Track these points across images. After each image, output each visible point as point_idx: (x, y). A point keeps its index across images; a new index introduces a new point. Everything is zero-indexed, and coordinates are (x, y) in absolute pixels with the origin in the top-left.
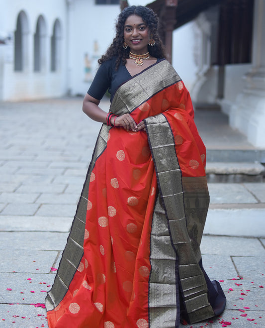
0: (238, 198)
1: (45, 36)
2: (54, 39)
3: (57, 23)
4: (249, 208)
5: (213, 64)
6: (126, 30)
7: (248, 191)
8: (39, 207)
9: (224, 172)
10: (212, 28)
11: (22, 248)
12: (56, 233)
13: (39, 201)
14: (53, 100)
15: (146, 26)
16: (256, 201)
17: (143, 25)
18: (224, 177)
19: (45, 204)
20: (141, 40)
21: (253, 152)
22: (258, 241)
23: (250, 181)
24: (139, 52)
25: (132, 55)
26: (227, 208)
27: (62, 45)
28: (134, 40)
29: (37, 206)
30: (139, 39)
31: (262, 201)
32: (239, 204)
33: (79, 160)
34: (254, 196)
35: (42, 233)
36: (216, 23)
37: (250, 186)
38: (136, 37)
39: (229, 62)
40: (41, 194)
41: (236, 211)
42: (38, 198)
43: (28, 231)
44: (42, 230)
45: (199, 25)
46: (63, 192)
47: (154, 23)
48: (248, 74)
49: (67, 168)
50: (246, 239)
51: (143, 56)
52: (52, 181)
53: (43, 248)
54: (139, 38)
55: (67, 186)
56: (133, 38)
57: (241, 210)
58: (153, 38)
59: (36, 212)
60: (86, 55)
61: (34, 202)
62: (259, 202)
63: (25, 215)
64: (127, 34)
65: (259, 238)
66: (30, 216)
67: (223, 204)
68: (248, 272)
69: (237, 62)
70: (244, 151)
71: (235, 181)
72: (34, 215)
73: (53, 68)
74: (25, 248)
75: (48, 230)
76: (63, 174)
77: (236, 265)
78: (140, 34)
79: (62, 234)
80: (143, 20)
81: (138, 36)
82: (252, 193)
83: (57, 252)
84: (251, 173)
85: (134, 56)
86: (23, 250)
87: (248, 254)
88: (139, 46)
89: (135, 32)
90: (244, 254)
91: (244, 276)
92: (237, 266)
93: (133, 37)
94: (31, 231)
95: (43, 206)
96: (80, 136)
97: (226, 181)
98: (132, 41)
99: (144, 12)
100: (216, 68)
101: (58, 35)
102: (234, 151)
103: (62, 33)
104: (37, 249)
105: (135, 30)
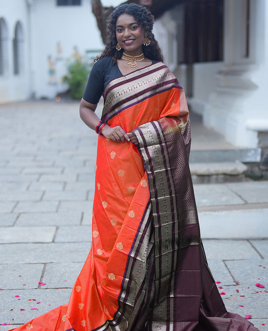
0: (224, 199)
1: (7, 39)
2: (16, 42)
3: (18, 26)
4: (238, 209)
5: (180, 63)
6: (118, 30)
7: (232, 191)
8: (18, 217)
9: (207, 173)
10: (178, 27)
11: (4, 262)
12: (40, 244)
13: (17, 211)
14: (17, 104)
15: (139, 26)
16: (242, 202)
17: (135, 25)
18: (206, 178)
19: (24, 213)
20: (134, 40)
21: (233, 151)
22: (248, 243)
23: (232, 181)
24: (132, 53)
25: (126, 56)
26: (215, 211)
27: (24, 48)
28: (127, 40)
29: (15, 216)
30: (131, 40)
31: (249, 201)
32: (226, 205)
33: (53, 165)
34: (240, 196)
35: (24, 245)
36: (181, 22)
37: (234, 186)
38: (128, 38)
39: (197, 60)
40: (18, 202)
41: (224, 213)
42: (15, 206)
43: (9, 244)
44: (24, 242)
45: (164, 25)
46: (41, 200)
47: (148, 21)
48: (220, 72)
49: (41, 174)
50: (235, 242)
51: (137, 58)
52: (28, 188)
53: (27, 261)
54: (131, 38)
55: (44, 193)
56: (125, 39)
57: (229, 212)
58: (148, 37)
59: (15, 223)
60: (49, 58)
61: (12, 212)
62: (246, 203)
63: (5, 226)
64: (119, 35)
65: (248, 240)
66: (9, 226)
67: (210, 206)
68: (243, 277)
69: (206, 60)
70: (225, 151)
71: (217, 182)
72: (13, 226)
73: (16, 71)
74: (8, 262)
75: (31, 241)
76: (38, 180)
77: (230, 270)
78: (132, 34)
79: (45, 245)
80: (135, 19)
81: (130, 36)
82: (236, 193)
83: (43, 265)
84: (234, 173)
85: (128, 57)
86: (7, 264)
87: (241, 257)
88: (132, 47)
89: (126, 33)
90: (236, 258)
91: (240, 282)
92: (232, 271)
93: (125, 37)
94: (12, 243)
95: (22, 215)
96: (50, 140)
97: (209, 182)
98: (124, 41)
99: (136, 10)
100: (184, 67)
101: (20, 37)
102: (215, 151)
103: (24, 36)
104: (21, 262)
105: (126, 30)
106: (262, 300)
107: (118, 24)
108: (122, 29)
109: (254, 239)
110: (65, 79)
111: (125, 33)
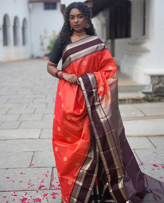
0: (133, 113)
1: (19, 27)
2: (24, 29)
3: (25, 21)
4: (141, 119)
5: (107, 39)
7: (137, 109)
8: (21, 124)
9: (123, 99)
10: (106, 20)
11: (12, 151)
12: (31, 140)
13: (21, 119)
14: (25, 60)
16: (143, 115)
17: (81, 15)
18: (123, 101)
19: (24, 121)
21: (137, 86)
22: (146, 139)
23: (137, 103)
26: (128, 120)
27: (28, 32)
29: (19, 123)
31: (147, 115)
32: (134, 117)
33: (41, 94)
34: (142, 112)
35: (23, 140)
36: (108, 17)
37: (138, 106)
39: (117, 37)
40: (21, 115)
41: (133, 122)
42: (20, 117)
43: (15, 139)
44: (23, 138)
45: (99, 19)
46: (34, 113)
48: (129, 44)
49: (34, 99)
50: (140, 138)
52: (27, 107)
53: (24, 150)
55: (36, 109)
57: (136, 121)
59: (19, 126)
60: (41, 37)
61: (18, 120)
62: (145, 116)
63: (13, 129)
65: (147, 137)
66: (16, 129)
67: (125, 118)
68: (145, 159)
69: (121, 37)
70: (133, 86)
71: (129, 103)
72: (18, 128)
73: (24, 43)
74: (13, 151)
75: (27, 138)
76: (33, 102)
77: (138, 155)
79: (34, 140)
82: (140, 110)
83: (33, 153)
84: (138, 98)
86: (13, 152)
87: (143, 147)
90: (141, 148)
91: (144, 163)
92: (139, 156)
94: (17, 139)
95: (23, 122)
97: (124, 103)
100: (109, 41)
101: (25, 26)
102: (127, 86)
103: (28, 25)
104: (20, 151)
105: (76, 18)
106: (157, 175)
107: (71, 14)
108: (73, 17)
109: (150, 136)
110: (49, 47)
111: (75, 20)
